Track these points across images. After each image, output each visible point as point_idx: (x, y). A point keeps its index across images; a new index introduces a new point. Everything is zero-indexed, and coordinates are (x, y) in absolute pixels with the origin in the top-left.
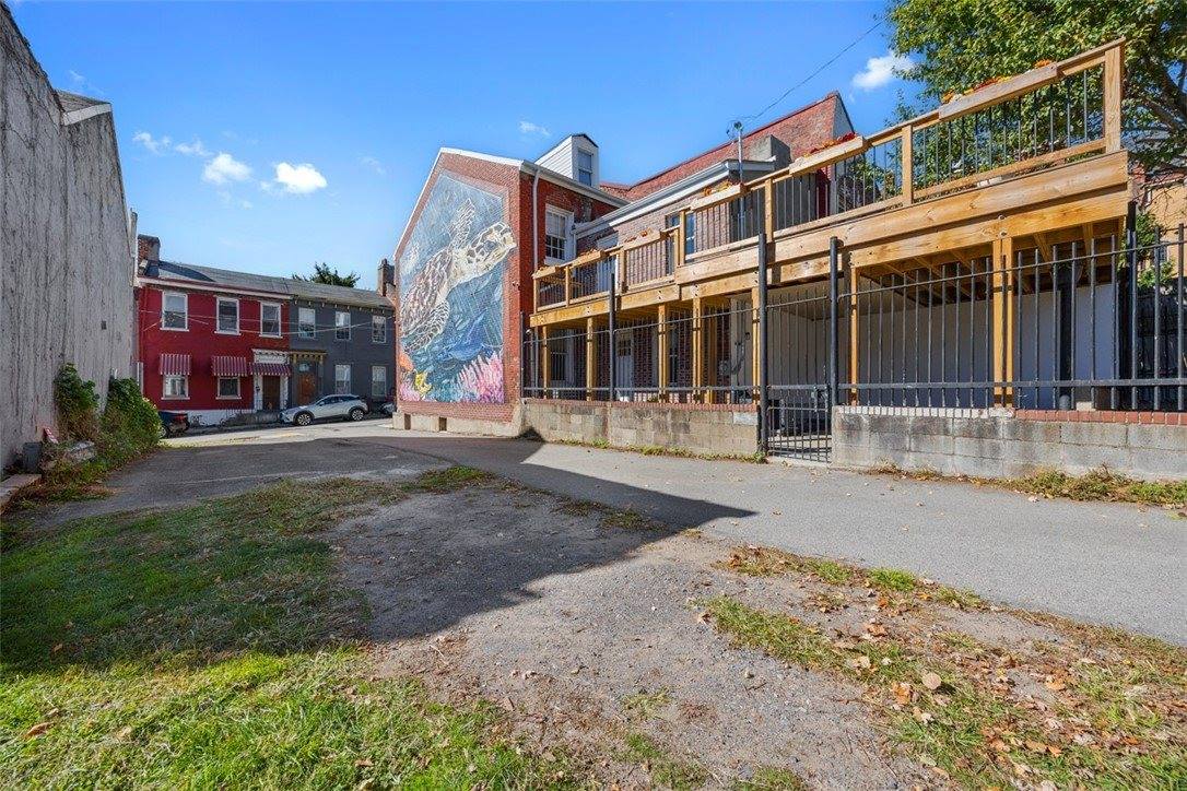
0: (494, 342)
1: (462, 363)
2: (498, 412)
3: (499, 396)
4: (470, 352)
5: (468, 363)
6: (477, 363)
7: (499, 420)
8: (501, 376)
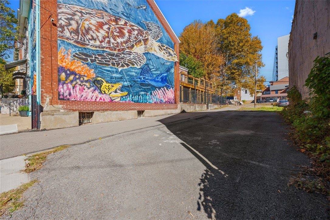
0: (171, 85)
1: (156, 88)
2: (172, 106)
3: (173, 102)
4: (160, 84)
5: (159, 88)
6: (164, 89)
7: (173, 109)
8: (174, 96)
